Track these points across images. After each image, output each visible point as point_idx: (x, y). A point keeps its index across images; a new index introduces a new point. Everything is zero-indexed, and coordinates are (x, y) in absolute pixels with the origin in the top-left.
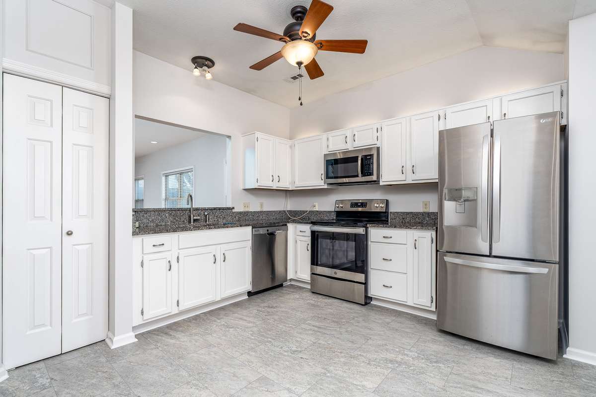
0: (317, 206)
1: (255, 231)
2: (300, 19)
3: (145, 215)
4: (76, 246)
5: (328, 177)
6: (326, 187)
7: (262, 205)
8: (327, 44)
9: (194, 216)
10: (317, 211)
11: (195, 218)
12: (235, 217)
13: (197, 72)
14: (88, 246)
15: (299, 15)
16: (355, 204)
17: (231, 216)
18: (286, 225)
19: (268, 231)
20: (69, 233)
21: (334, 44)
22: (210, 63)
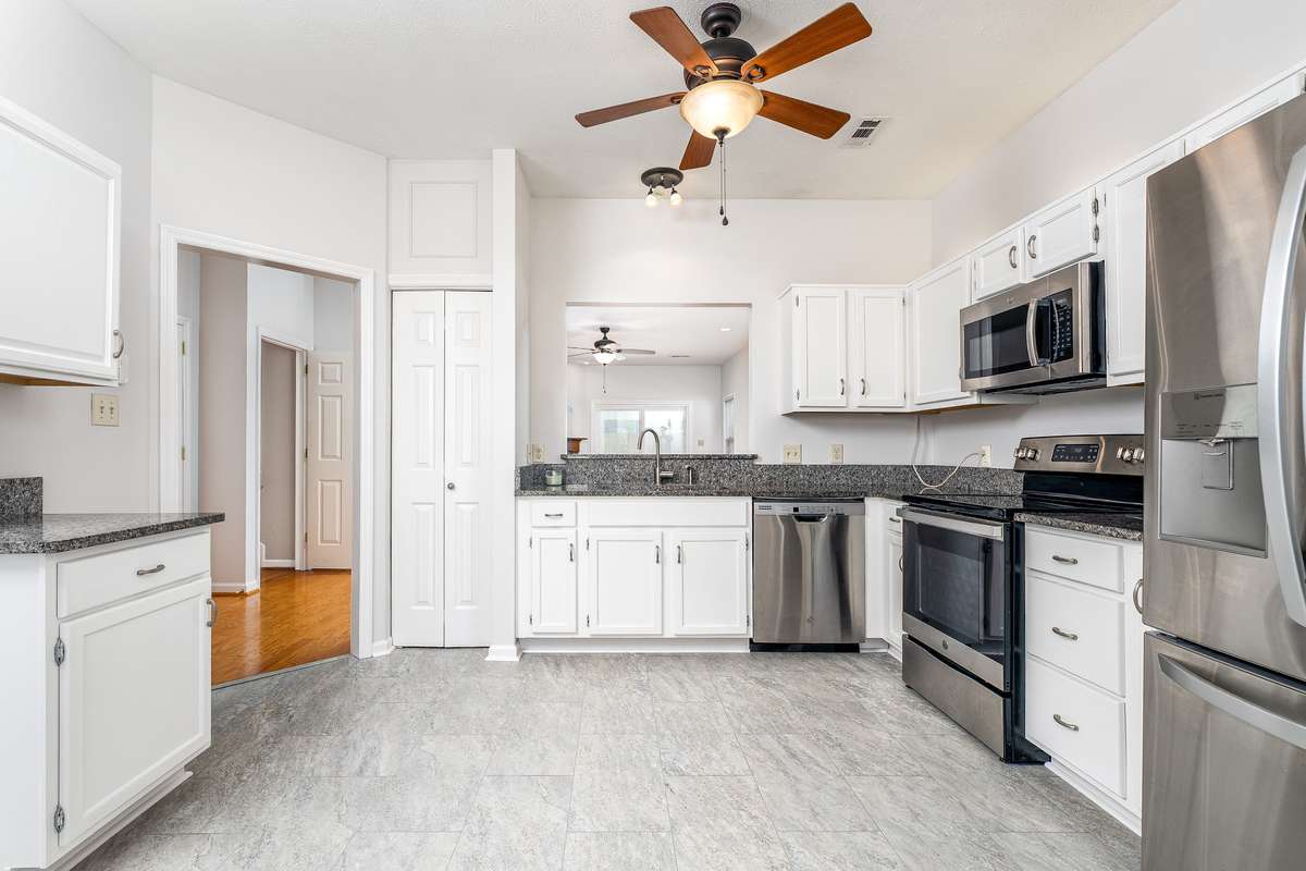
0: (988, 454)
1: (761, 508)
2: (719, 33)
3: (580, 466)
4: (460, 506)
5: (969, 373)
6: (975, 400)
7: (838, 451)
8: (771, 60)
9: (661, 471)
10: (988, 469)
11: (664, 474)
12: (760, 476)
13: (651, 201)
14: (471, 506)
15: (715, 25)
16: (1063, 451)
17: (751, 473)
18: (862, 500)
19: (796, 510)
20: (451, 487)
21: (782, 53)
22: (675, 177)
